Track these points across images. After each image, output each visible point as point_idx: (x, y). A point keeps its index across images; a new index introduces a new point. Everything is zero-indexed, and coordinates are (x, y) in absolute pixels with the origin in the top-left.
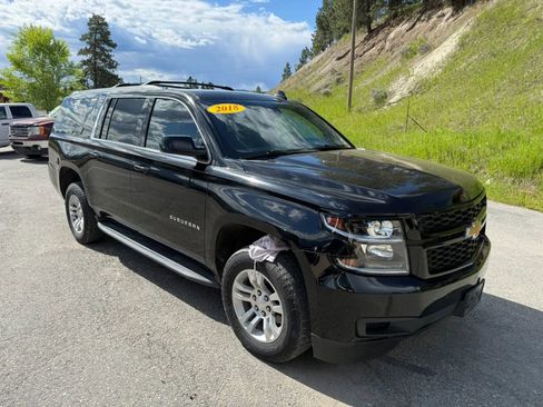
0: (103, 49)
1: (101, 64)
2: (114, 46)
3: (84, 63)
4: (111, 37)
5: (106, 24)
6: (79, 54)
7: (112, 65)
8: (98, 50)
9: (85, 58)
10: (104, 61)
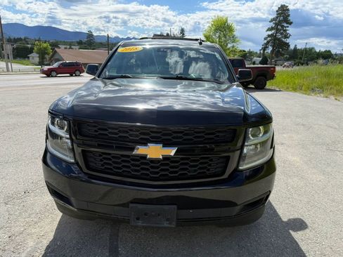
0: (283, 26)
1: (279, 36)
2: (291, 23)
3: (269, 36)
4: (290, 18)
5: (288, 10)
6: (267, 30)
7: (286, 37)
8: (279, 27)
9: (270, 33)
10: (282, 34)
